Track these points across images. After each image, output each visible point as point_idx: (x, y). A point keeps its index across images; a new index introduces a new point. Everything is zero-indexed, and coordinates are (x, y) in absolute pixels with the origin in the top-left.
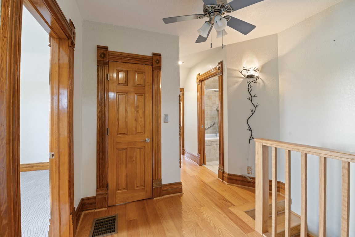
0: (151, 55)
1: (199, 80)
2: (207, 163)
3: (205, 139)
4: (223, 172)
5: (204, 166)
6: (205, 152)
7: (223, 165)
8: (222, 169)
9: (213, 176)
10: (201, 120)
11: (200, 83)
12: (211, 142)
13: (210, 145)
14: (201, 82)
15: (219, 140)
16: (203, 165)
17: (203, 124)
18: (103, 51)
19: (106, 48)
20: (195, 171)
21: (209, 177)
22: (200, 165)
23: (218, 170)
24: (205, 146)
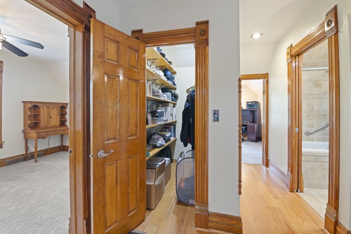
0: (194, 26)
1: (291, 56)
2: (305, 189)
3: (303, 149)
4: (337, 223)
5: (299, 194)
6: (303, 171)
7: (337, 208)
8: (335, 216)
9: (313, 220)
10: (294, 119)
11: (292, 60)
12: (316, 157)
13: (314, 160)
14: (294, 58)
15: (328, 155)
16: (297, 191)
17: (299, 126)
18: (137, 36)
19: (141, 31)
20: (278, 199)
21: (304, 220)
22: (292, 191)
23: (325, 214)
24: (303, 162)
